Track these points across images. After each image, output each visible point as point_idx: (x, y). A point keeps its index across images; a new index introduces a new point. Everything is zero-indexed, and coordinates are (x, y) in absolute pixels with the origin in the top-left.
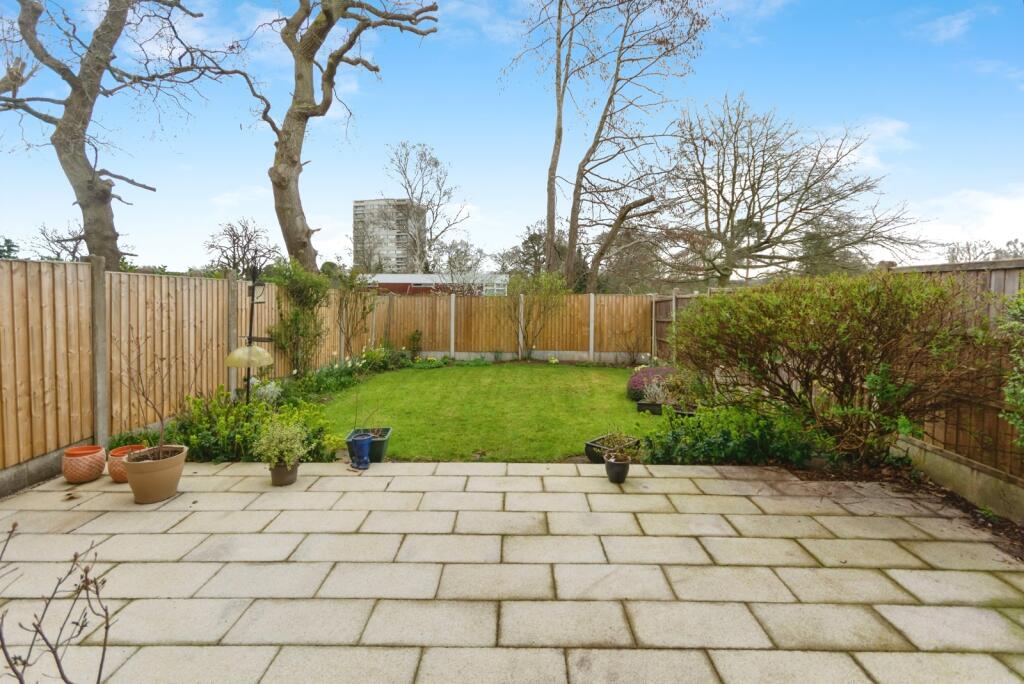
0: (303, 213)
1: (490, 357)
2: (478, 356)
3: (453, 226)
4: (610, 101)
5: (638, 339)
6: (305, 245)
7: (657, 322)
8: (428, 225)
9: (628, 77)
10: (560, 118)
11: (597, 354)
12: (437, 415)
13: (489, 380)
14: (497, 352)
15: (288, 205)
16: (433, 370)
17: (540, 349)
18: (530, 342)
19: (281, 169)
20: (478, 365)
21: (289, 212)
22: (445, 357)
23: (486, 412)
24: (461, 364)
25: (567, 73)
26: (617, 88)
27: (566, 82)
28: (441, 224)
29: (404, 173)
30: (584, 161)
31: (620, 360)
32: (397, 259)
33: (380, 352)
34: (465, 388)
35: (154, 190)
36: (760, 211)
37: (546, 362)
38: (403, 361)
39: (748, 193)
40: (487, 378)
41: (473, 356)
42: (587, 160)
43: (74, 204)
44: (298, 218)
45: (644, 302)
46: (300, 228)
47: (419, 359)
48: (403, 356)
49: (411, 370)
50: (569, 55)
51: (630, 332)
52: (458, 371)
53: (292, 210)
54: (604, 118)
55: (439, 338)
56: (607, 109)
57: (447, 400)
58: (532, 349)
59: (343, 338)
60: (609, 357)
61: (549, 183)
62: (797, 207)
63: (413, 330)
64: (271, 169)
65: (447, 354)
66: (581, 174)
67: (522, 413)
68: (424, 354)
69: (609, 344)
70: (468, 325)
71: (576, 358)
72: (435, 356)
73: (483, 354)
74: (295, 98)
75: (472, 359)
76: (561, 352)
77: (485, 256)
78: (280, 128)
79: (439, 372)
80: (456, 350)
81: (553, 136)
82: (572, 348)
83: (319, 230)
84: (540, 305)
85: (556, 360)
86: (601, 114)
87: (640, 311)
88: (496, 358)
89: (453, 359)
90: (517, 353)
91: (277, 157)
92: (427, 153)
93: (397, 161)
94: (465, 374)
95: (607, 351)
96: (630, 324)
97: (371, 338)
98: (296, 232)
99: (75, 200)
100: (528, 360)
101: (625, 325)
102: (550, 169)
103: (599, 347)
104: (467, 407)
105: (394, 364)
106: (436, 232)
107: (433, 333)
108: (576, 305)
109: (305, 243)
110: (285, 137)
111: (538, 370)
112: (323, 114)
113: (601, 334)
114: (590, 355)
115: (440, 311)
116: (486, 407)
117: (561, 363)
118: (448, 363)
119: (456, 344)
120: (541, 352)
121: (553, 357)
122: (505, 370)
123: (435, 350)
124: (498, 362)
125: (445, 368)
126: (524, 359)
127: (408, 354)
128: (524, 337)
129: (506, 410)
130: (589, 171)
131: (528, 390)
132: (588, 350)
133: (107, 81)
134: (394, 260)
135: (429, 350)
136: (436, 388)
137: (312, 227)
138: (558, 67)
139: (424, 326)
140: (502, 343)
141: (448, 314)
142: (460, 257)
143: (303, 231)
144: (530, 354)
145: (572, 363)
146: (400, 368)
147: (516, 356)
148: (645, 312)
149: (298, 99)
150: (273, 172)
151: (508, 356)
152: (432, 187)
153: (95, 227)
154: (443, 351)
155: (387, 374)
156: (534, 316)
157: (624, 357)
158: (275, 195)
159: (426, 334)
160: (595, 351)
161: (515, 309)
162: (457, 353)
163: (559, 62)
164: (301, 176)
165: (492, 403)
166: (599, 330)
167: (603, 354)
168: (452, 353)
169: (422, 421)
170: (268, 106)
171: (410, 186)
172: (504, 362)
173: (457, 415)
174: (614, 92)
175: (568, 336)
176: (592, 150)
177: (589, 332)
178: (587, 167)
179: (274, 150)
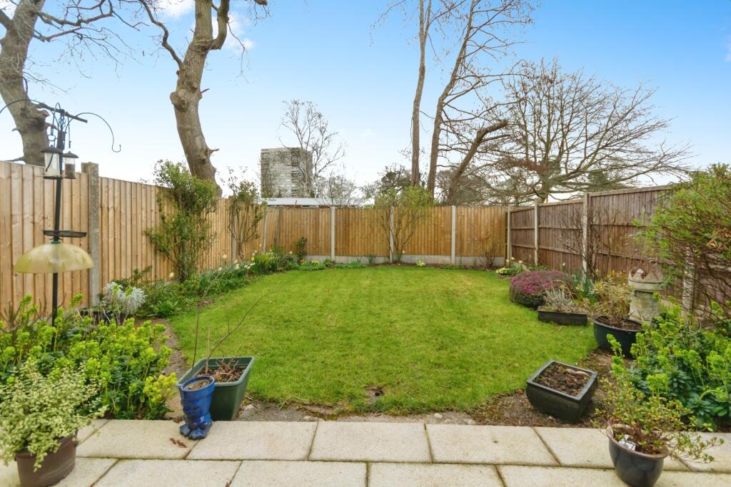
0: (202, 134)
1: (365, 260)
2: (355, 259)
3: (332, 163)
4: (464, 46)
5: (494, 245)
6: (204, 162)
7: (512, 230)
8: (314, 162)
9: (478, 25)
10: (423, 57)
11: (458, 258)
12: (318, 324)
13: (368, 282)
14: (372, 257)
15: (188, 126)
16: (316, 272)
17: (408, 254)
18: (400, 248)
19: (181, 93)
20: (355, 268)
21: (189, 133)
22: (326, 261)
23: (372, 320)
24: (341, 267)
25: (428, 21)
26: (470, 35)
27: (427, 29)
28: (323, 161)
29: (296, 123)
30: (442, 96)
31: (479, 263)
32: (292, 190)
33: (269, 256)
34: (345, 290)
35: (86, 121)
36: (567, 149)
37: (414, 265)
38: (290, 263)
39: (559, 135)
40: (366, 280)
41: (351, 260)
42: (446, 94)
43: (14, 130)
44: (197, 138)
45: (500, 213)
46: (200, 147)
47: (304, 262)
48: (291, 259)
49: (296, 272)
50: (430, 7)
51: (487, 238)
52: (339, 273)
53: (192, 131)
54: (459, 60)
55: (321, 244)
56: (461, 52)
57: (329, 305)
58: (402, 254)
59: (235, 243)
60: (469, 260)
61: (414, 113)
62: (599, 145)
63: (299, 237)
64: (172, 94)
65: (328, 257)
66: (441, 106)
67: (412, 322)
68: (308, 258)
69: (469, 250)
70: (346, 233)
71: (440, 262)
72: (318, 260)
73: (359, 258)
74: (195, 34)
75: (350, 262)
76: (427, 257)
77: (355, 187)
78: (182, 60)
79: (322, 273)
80: (336, 254)
81: (418, 73)
82: (436, 253)
83: (217, 150)
84: (409, 215)
85: (423, 263)
86: (456, 57)
87: (496, 222)
88: (370, 261)
89: (334, 262)
90: (389, 257)
91: (179, 84)
92: (313, 108)
93: (290, 114)
94: (345, 276)
95: (468, 256)
96: (487, 232)
97: (262, 243)
98: (196, 151)
99: (15, 127)
100: (397, 263)
101: (482, 233)
102: (415, 101)
103: (460, 252)
104: (351, 313)
105: (282, 266)
106: (319, 168)
107: (316, 240)
108: (440, 215)
109: (204, 160)
110: (185, 67)
111: (409, 272)
112: (219, 47)
113: (462, 240)
114: (452, 259)
115: (322, 222)
116: (370, 313)
117: (427, 266)
118: (329, 265)
119: (336, 249)
120: (409, 256)
121: (420, 260)
122: (381, 272)
123: (318, 254)
124: (372, 264)
125: (327, 270)
126: (395, 262)
127: (295, 258)
128: (395, 243)
129: (393, 318)
130: (447, 104)
131: (408, 292)
132: (450, 254)
133: (40, 25)
134: (290, 191)
135: (313, 255)
136: (319, 290)
137: (211, 147)
138: (422, 15)
139: (309, 234)
140: (375, 248)
141: (329, 224)
142: (338, 188)
143: (202, 149)
144: (399, 258)
145: (436, 266)
146: (287, 269)
147: (387, 259)
148: (500, 222)
149: (198, 35)
150: (174, 97)
151: (380, 260)
152: (317, 134)
153: (32, 150)
154: (325, 255)
155: (275, 275)
156: (403, 224)
157: (482, 260)
158: (177, 117)
159: (310, 240)
160: (456, 255)
161: (387, 220)
162: (337, 257)
163: (422, 10)
164: (201, 102)
165: (376, 308)
166: (460, 237)
167: (463, 258)
168: (333, 257)
169: (301, 332)
170: (166, 33)
171: (301, 134)
172: (377, 265)
173: (340, 324)
174: (467, 39)
175: (433, 242)
176: (451, 86)
177: (451, 239)
178: (445, 101)
179: (176, 78)
